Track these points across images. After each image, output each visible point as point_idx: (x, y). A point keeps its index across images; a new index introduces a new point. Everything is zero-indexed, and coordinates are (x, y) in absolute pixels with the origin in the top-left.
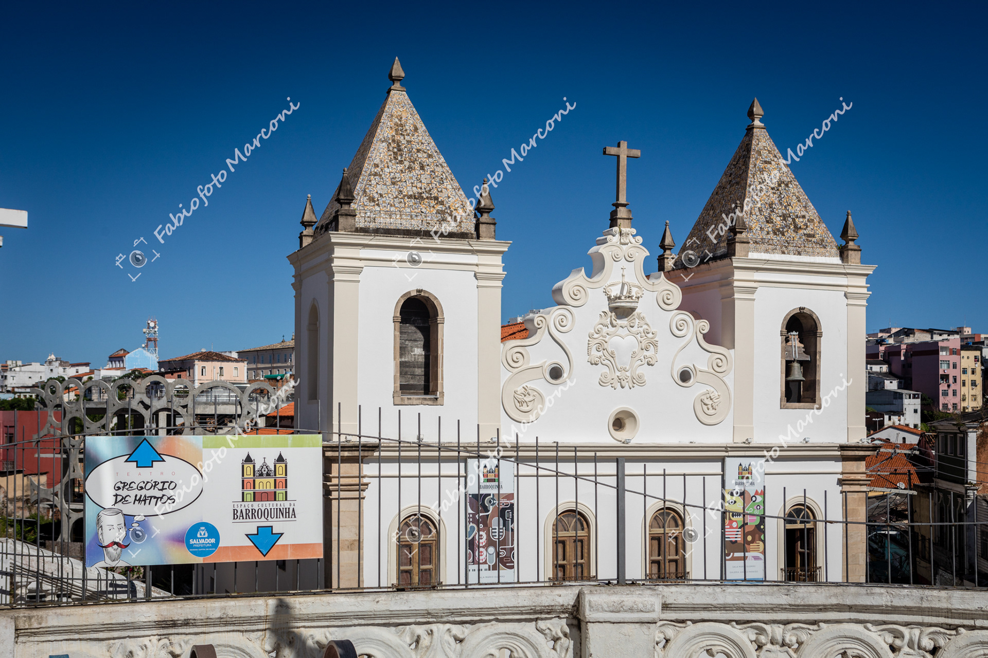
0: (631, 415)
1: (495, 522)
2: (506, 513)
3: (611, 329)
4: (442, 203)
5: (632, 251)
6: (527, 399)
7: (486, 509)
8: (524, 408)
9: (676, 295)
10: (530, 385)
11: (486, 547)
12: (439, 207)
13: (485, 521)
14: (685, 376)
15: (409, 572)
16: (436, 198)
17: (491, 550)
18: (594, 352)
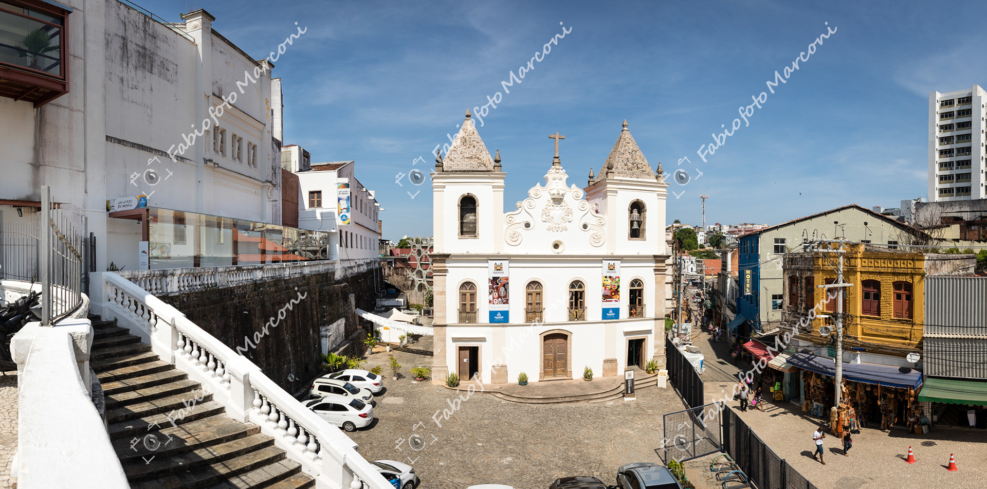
0: (561, 243)
1: (502, 289)
2: (505, 285)
3: (552, 207)
4: (480, 159)
5: (561, 176)
6: (515, 236)
7: (497, 284)
8: (514, 240)
9: (581, 193)
10: (517, 230)
11: (498, 298)
12: (479, 161)
13: (497, 288)
14: (585, 226)
15: (465, 304)
16: (478, 158)
17: (500, 299)
18: (544, 216)
